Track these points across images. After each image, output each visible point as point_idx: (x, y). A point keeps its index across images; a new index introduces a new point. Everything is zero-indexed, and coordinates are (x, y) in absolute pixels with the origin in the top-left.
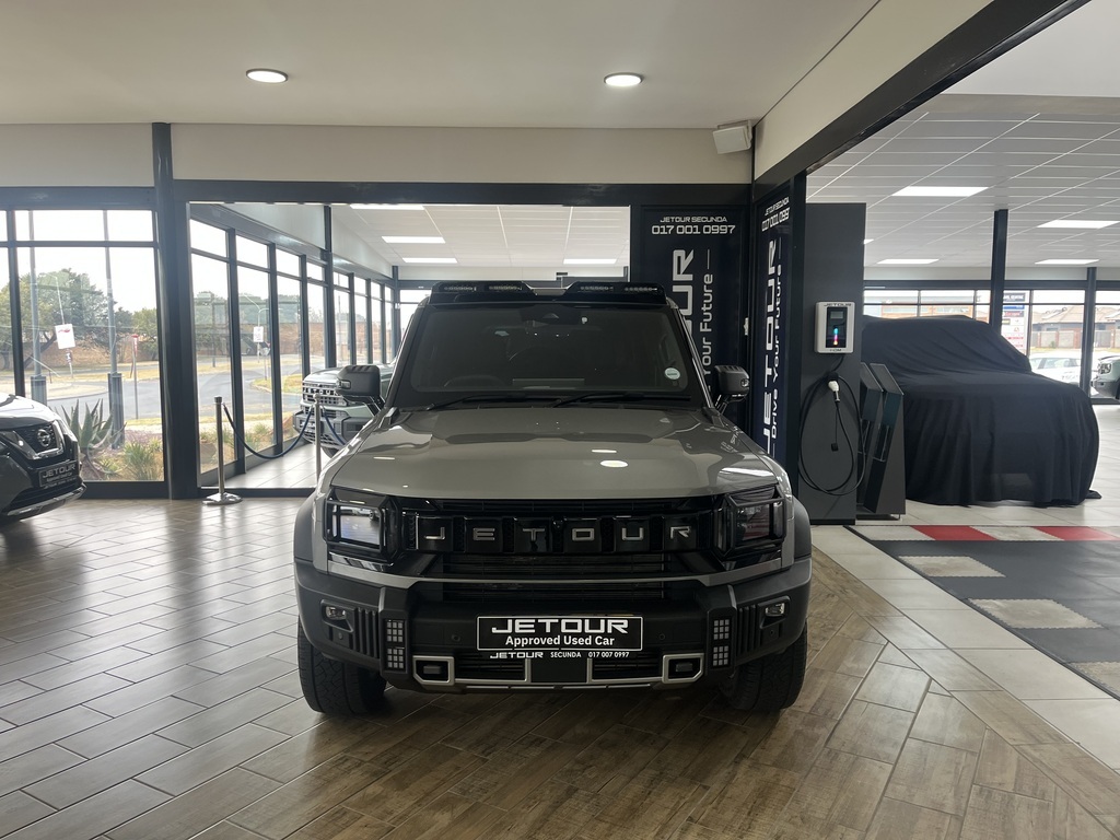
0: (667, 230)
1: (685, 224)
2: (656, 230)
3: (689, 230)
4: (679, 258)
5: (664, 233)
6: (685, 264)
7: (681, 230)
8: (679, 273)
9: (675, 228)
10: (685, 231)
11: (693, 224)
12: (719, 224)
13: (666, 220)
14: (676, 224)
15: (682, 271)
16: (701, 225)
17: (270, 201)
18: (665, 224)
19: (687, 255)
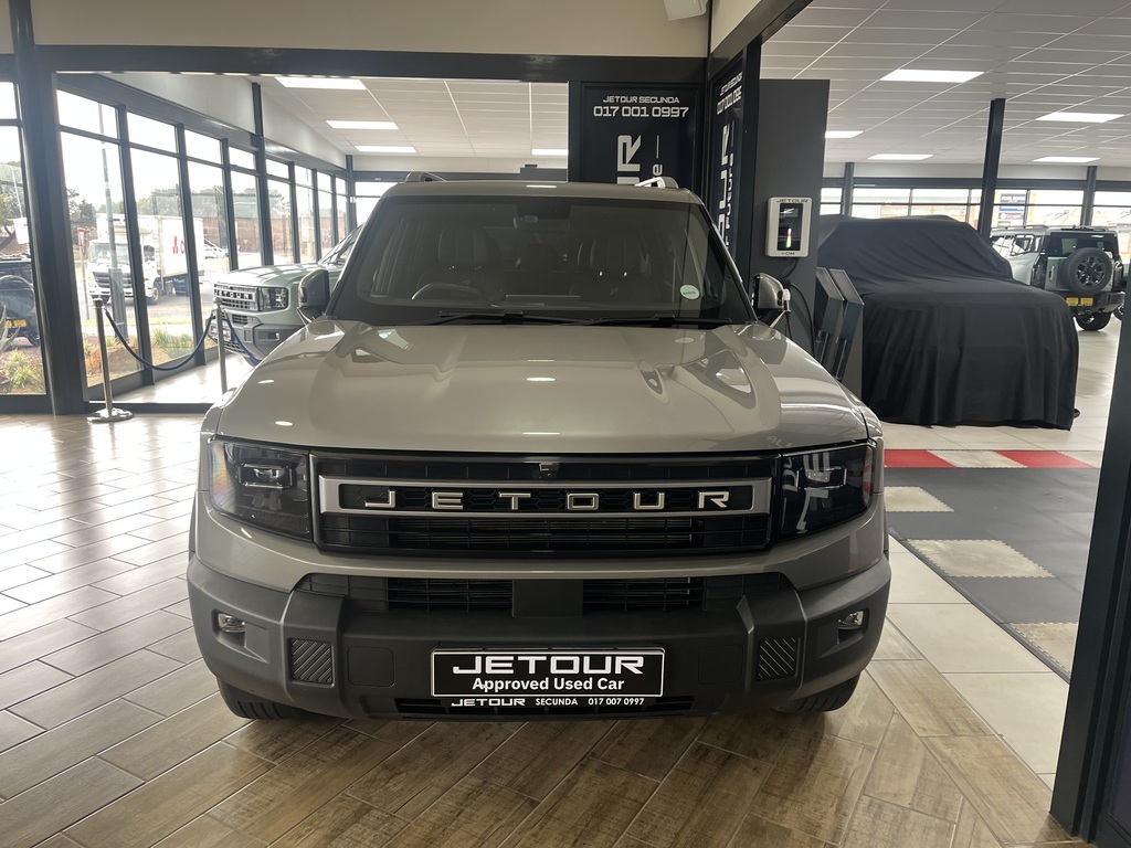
0: (611, 111)
1: (631, 105)
2: (599, 112)
3: (636, 112)
4: (625, 145)
5: (608, 115)
6: (631, 152)
7: (626, 111)
8: (624, 162)
9: (620, 110)
10: (631, 113)
11: (641, 106)
12: (671, 106)
13: (610, 99)
14: (621, 105)
15: (628, 160)
16: (649, 107)
17: (175, 70)
18: (609, 104)
19: (633, 144)
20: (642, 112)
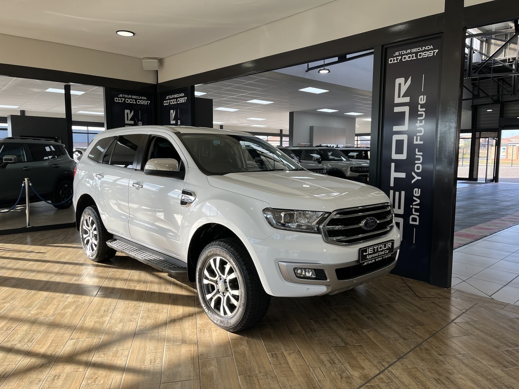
0: (121, 100)
1: (129, 98)
2: (117, 100)
4: (127, 113)
5: (120, 101)
6: (130, 116)
7: (127, 101)
8: (128, 120)
9: (125, 100)
10: (129, 102)
11: (133, 99)
12: (144, 100)
13: (121, 96)
14: (125, 98)
15: (129, 119)
16: (136, 100)
18: (121, 97)
19: (131, 113)
20: (133, 101)
